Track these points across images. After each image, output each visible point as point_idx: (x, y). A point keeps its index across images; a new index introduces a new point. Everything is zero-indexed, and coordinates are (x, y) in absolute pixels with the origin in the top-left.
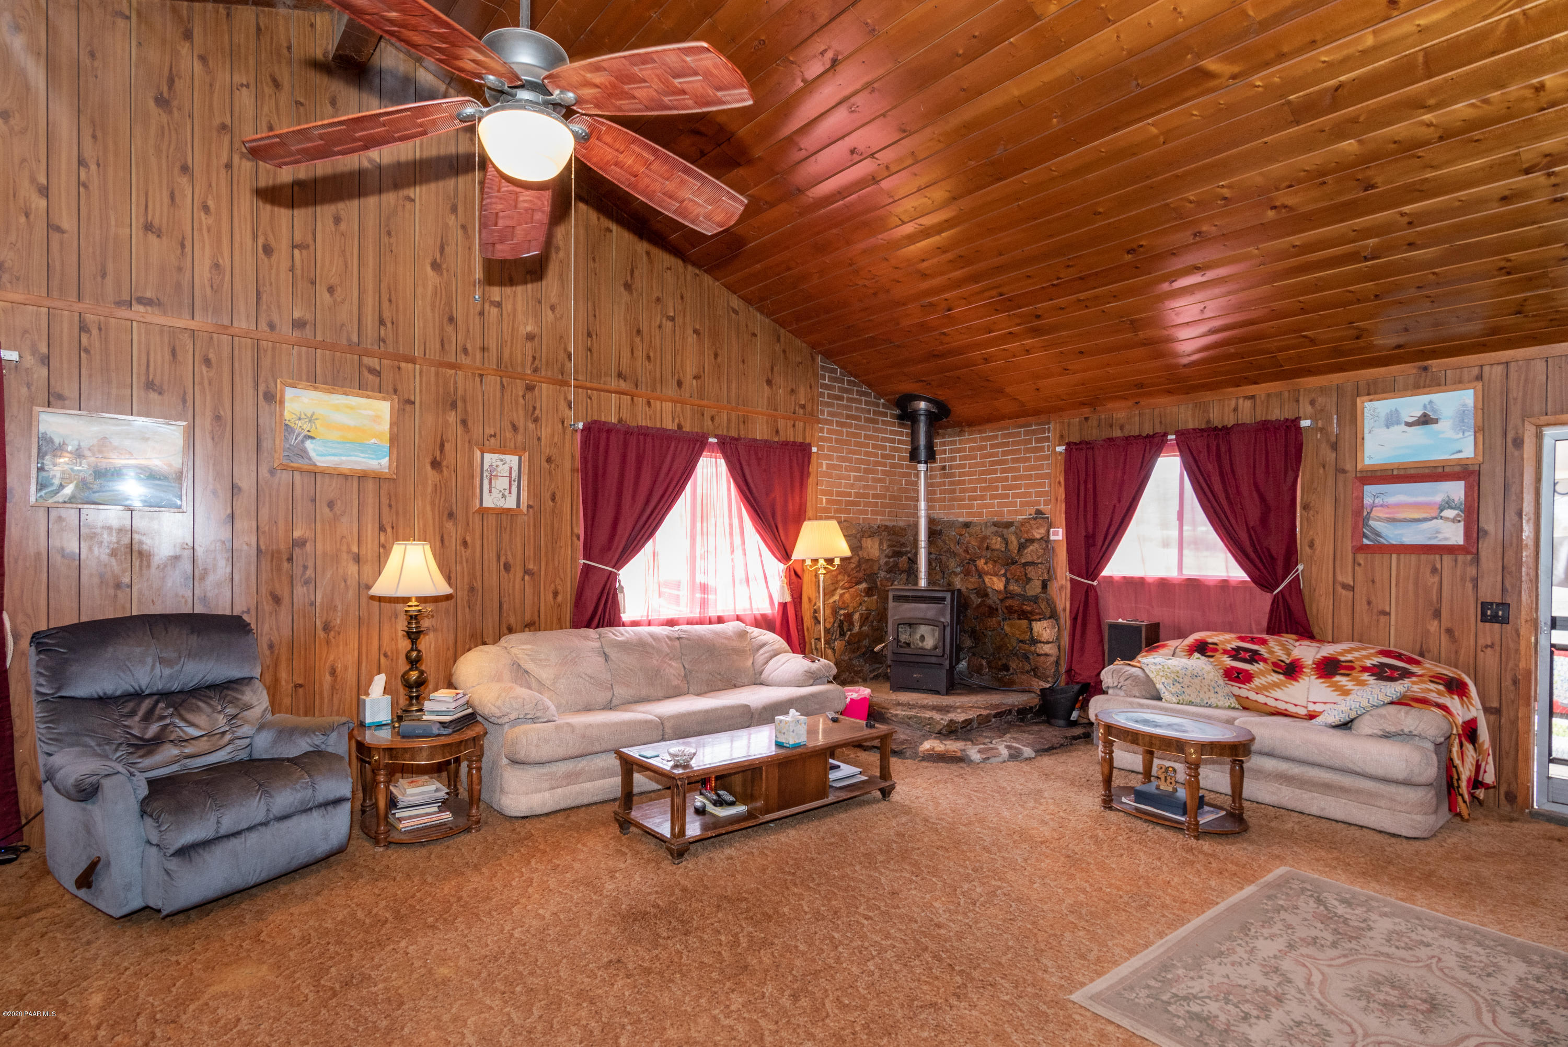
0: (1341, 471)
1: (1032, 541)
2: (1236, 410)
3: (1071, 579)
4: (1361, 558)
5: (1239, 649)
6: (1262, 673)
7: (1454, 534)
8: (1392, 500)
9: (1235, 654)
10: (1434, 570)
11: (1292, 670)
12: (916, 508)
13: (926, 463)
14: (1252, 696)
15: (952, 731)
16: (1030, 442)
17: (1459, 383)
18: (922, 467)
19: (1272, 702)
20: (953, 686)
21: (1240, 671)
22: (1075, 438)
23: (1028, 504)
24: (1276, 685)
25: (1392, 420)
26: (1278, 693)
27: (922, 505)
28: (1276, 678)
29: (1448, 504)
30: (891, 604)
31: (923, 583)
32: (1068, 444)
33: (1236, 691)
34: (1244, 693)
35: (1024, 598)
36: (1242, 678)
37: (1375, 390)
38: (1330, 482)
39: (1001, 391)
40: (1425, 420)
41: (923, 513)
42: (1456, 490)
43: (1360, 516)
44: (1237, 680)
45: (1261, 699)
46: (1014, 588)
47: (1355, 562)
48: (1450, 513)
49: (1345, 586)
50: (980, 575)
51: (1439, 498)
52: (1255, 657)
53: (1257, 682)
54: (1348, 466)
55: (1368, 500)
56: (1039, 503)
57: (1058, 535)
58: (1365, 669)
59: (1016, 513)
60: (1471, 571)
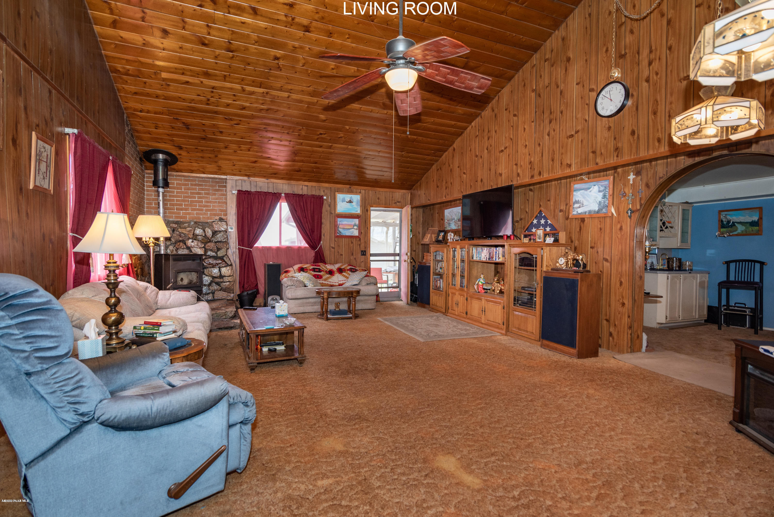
0: (331, 213)
1: (219, 231)
2: (302, 189)
3: (239, 248)
4: (336, 239)
5: (314, 269)
6: (324, 275)
7: (356, 233)
8: (344, 223)
9: (314, 270)
10: (352, 243)
11: (331, 273)
13: (163, 187)
14: (324, 282)
16: (216, 186)
17: (356, 193)
18: (161, 190)
19: (329, 283)
21: (318, 275)
23: (215, 215)
24: (328, 278)
25: (343, 200)
26: (330, 280)
27: (161, 210)
28: (328, 276)
29: (355, 225)
30: (172, 263)
32: (238, 191)
33: (319, 281)
34: (321, 282)
35: (216, 257)
36: (320, 277)
37: (341, 191)
38: (329, 216)
40: (350, 202)
42: (356, 221)
43: (336, 226)
44: (318, 278)
45: (326, 282)
46: (210, 253)
47: (335, 241)
48: (355, 227)
49: (333, 248)
50: (190, 248)
51: (353, 223)
52: (320, 271)
53: (324, 277)
54: (333, 212)
55: (338, 223)
56: (221, 215)
57: (232, 229)
58: (348, 270)
59: (208, 218)
60: (359, 243)
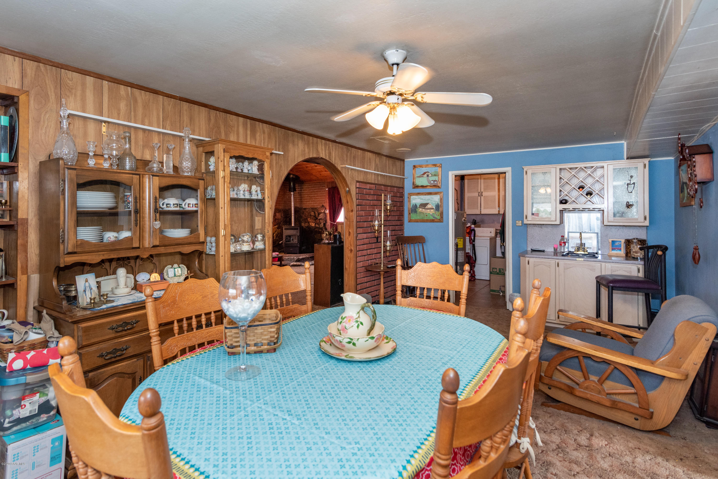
1: (321, 213)
3: (330, 222)
12: (291, 204)
15: (298, 260)
16: (320, 187)
18: (292, 193)
20: (301, 252)
22: (330, 187)
23: (320, 203)
27: (293, 203)
30: (284, 230)
31: (293, 225)
32: (329, 188)
35: (319, 228)
39: (312, 174)
41: (293, 206)
46: (317, 226)
50: (309, 223)
56: (323, 203)
57: (327, 212)
59: (317, 206)
